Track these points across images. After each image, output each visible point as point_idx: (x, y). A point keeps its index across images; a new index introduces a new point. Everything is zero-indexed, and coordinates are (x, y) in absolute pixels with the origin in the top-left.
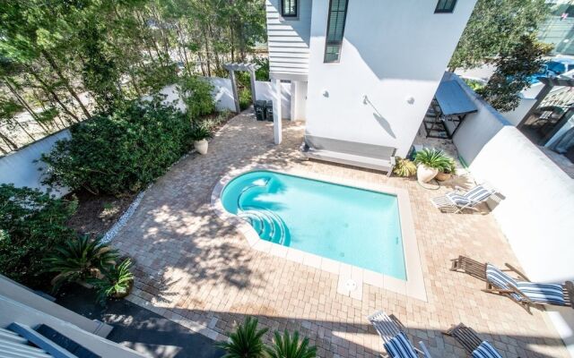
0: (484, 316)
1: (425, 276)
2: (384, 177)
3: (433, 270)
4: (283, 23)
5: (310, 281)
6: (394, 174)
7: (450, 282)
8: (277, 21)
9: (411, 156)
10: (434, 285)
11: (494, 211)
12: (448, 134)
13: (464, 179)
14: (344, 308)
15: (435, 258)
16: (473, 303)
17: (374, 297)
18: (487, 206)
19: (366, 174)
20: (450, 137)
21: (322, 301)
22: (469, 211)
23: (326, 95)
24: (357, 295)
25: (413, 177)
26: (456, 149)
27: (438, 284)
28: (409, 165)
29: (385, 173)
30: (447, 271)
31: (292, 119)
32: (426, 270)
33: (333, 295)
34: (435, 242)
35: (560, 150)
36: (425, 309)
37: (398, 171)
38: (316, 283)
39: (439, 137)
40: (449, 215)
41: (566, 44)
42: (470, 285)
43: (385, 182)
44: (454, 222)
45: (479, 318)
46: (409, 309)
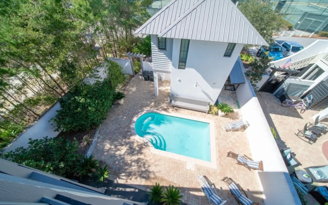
0: (235, 173)
1: (217, 160)
2: (205, 114)
3: (220, 157)
4: (159, 52)
5: (176, 165)
6: (208, 113)
7: (226, 161)
8: (157, 51)
9: (217, 104)
10: (220, 163)
11: (247, 130)
12: (234, 88)
13: (237, 114)
14: (189, 175)
15: (222, 152)
16: (232, 169)
17: (199, 169)
18: (244, 127)
19: (197, 112)
20: (235, 90)
21: (181, 172)
22: (237, 130)
23: (180, 81)
24: (193, 169)
25: (217, 114)
26: (236, 97)
27: (222, 162)
28: (215, 109)
29: (205, 112)
30: (225, 157)
31: (162, 80)
32: (218, 157)
33: (184, 170)
34: (222, 145)
35: (278, 96)
36: (216, 172)
37: (210, 112)
38: (178, 166)
39: (230, 90)
40: (229, 132)
41: (299, 24)
42: (233, 162)
43: (205, 116)
44: (230, 135)
45: (234, 174)
46: (211, 173)
